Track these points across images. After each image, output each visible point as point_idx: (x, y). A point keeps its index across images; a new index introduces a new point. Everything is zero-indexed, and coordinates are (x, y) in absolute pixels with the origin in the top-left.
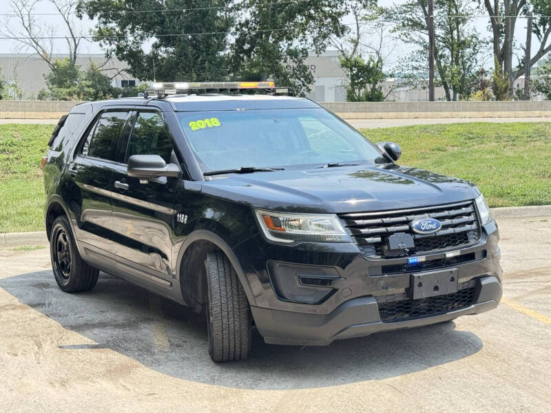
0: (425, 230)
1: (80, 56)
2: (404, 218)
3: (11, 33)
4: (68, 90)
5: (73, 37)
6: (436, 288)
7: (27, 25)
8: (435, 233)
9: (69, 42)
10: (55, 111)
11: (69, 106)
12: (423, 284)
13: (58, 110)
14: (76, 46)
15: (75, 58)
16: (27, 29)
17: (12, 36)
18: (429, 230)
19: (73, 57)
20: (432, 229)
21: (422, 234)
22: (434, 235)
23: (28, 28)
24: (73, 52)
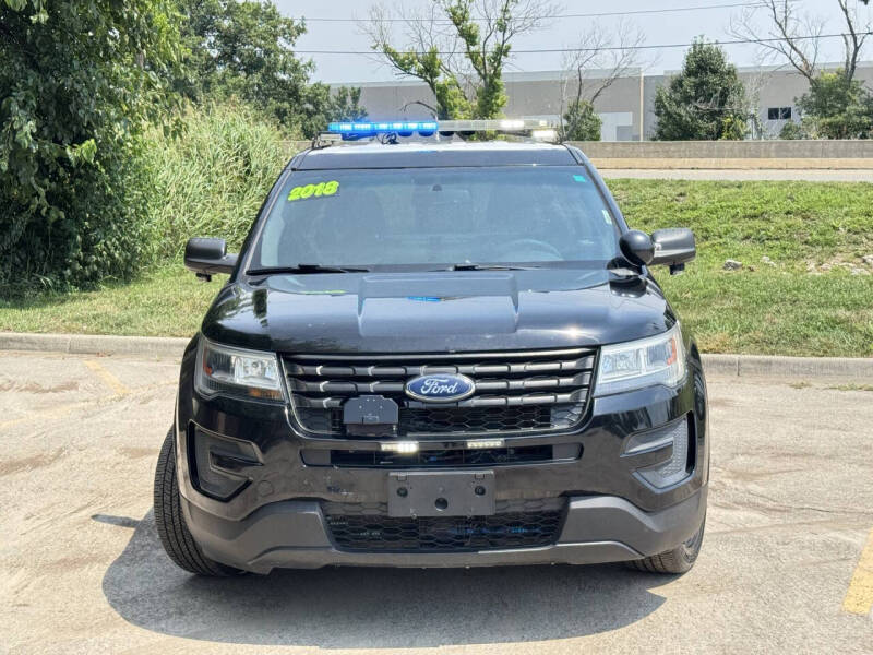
0: (429, 395)
1: (862, 65)
2: (399, 371)
3: (753, 34)
4: (828, 120)
5: (853, 34)
6: (442, 503)
7: (780, 18)
8: (457, 402)
9: (847, 43)
10: (769, 157)
11: (791, 148)
12: (410, 492)
13: (773, 154)
14: (857, 49)
15: (853, 67)
16: (780, 26)
17: (753, 38)
18: (438, 395)
19: (850, 66)
20: (445, 394)
21: (424, 402)
22: (455, 405)
23: (783, 24)
24: (851, 57)
